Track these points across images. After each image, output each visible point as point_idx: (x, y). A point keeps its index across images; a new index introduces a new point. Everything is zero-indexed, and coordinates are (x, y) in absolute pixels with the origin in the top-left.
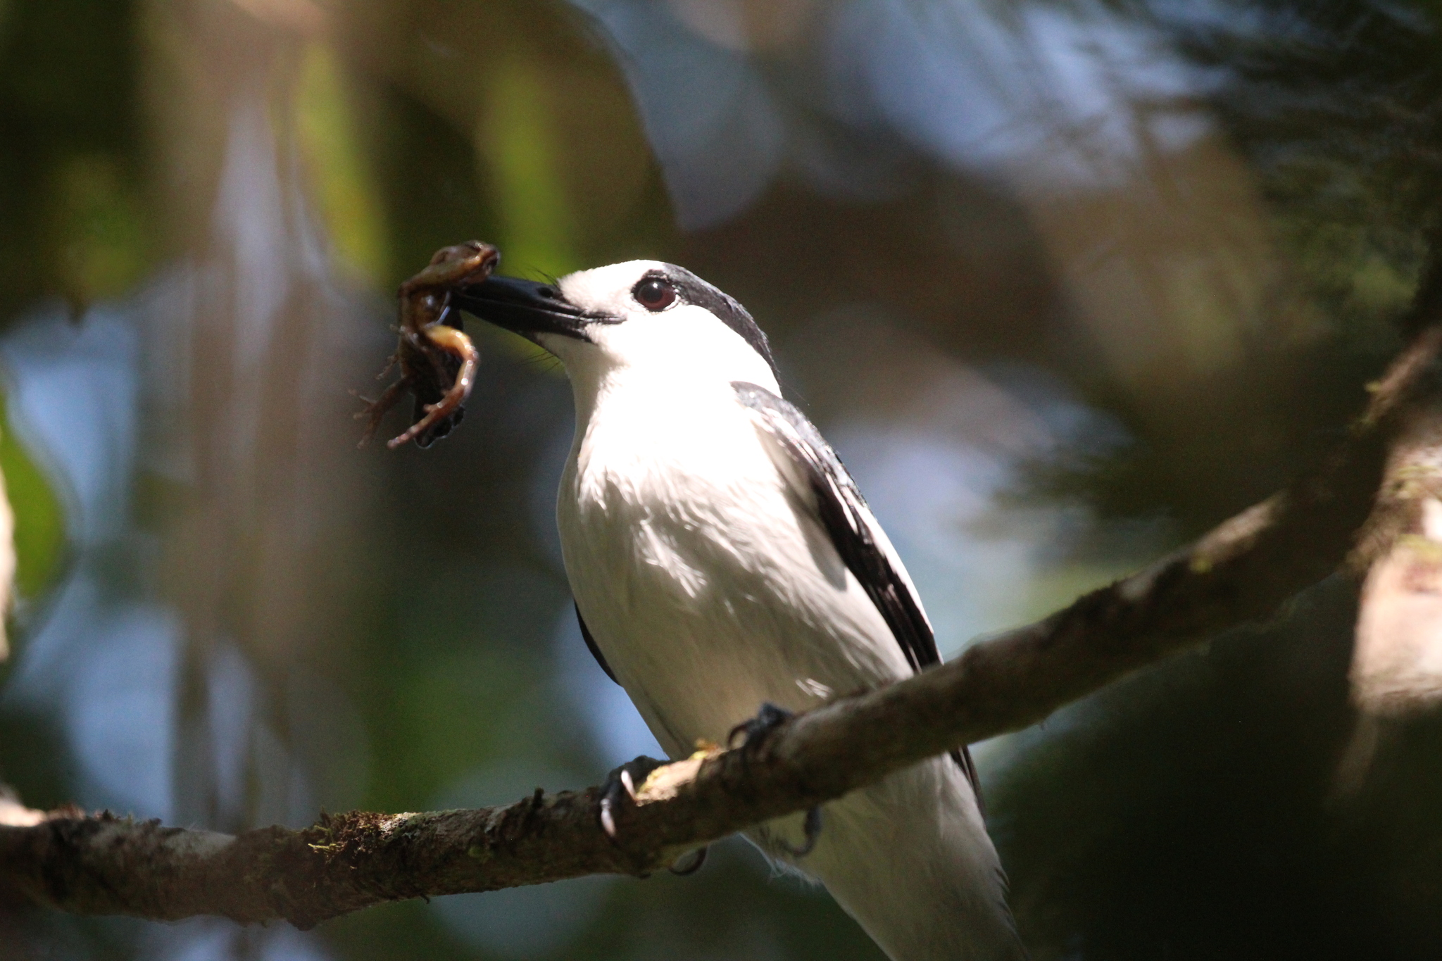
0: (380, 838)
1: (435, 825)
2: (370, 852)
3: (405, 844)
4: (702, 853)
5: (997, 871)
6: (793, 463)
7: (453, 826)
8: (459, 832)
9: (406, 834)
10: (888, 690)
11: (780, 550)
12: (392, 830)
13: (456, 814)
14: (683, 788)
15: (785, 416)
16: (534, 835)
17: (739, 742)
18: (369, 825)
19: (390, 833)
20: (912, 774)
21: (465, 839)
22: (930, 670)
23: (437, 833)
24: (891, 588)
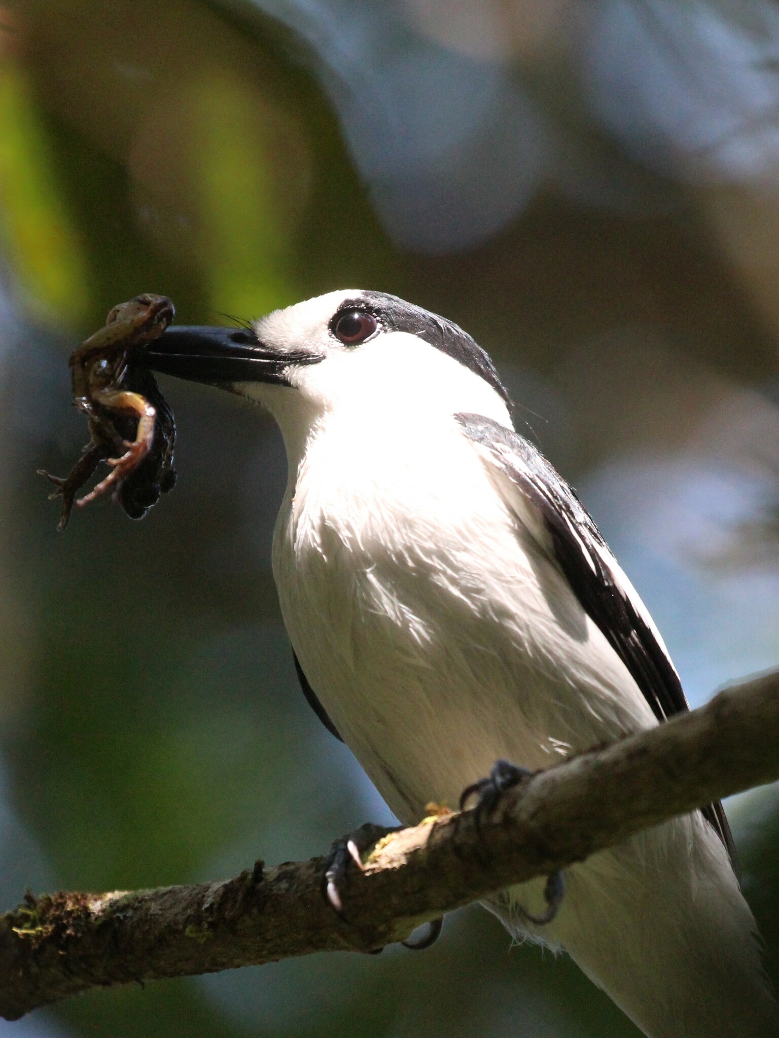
0: (89, 920)
1: (148, 904)
2: (79, 935)
3: (117, 925)
4: (437, 926)
5: (753, 934)
6: (525, 499)
7: (168, 904)
8: (174, 910)
9: (118, 914)
10: (630, 742)
11: (515, 596)
12: (103, 911)
13: (170, 892)
14: (413, 855)
15: (516, 450)
16: (255, 911)
17: (471, 805)
18: (77, 907)
19: (100, 914)
20: (661, 833)
21: (181, 918)
22: (676, 719)
23: (151, 912)
24: (634, 633)
